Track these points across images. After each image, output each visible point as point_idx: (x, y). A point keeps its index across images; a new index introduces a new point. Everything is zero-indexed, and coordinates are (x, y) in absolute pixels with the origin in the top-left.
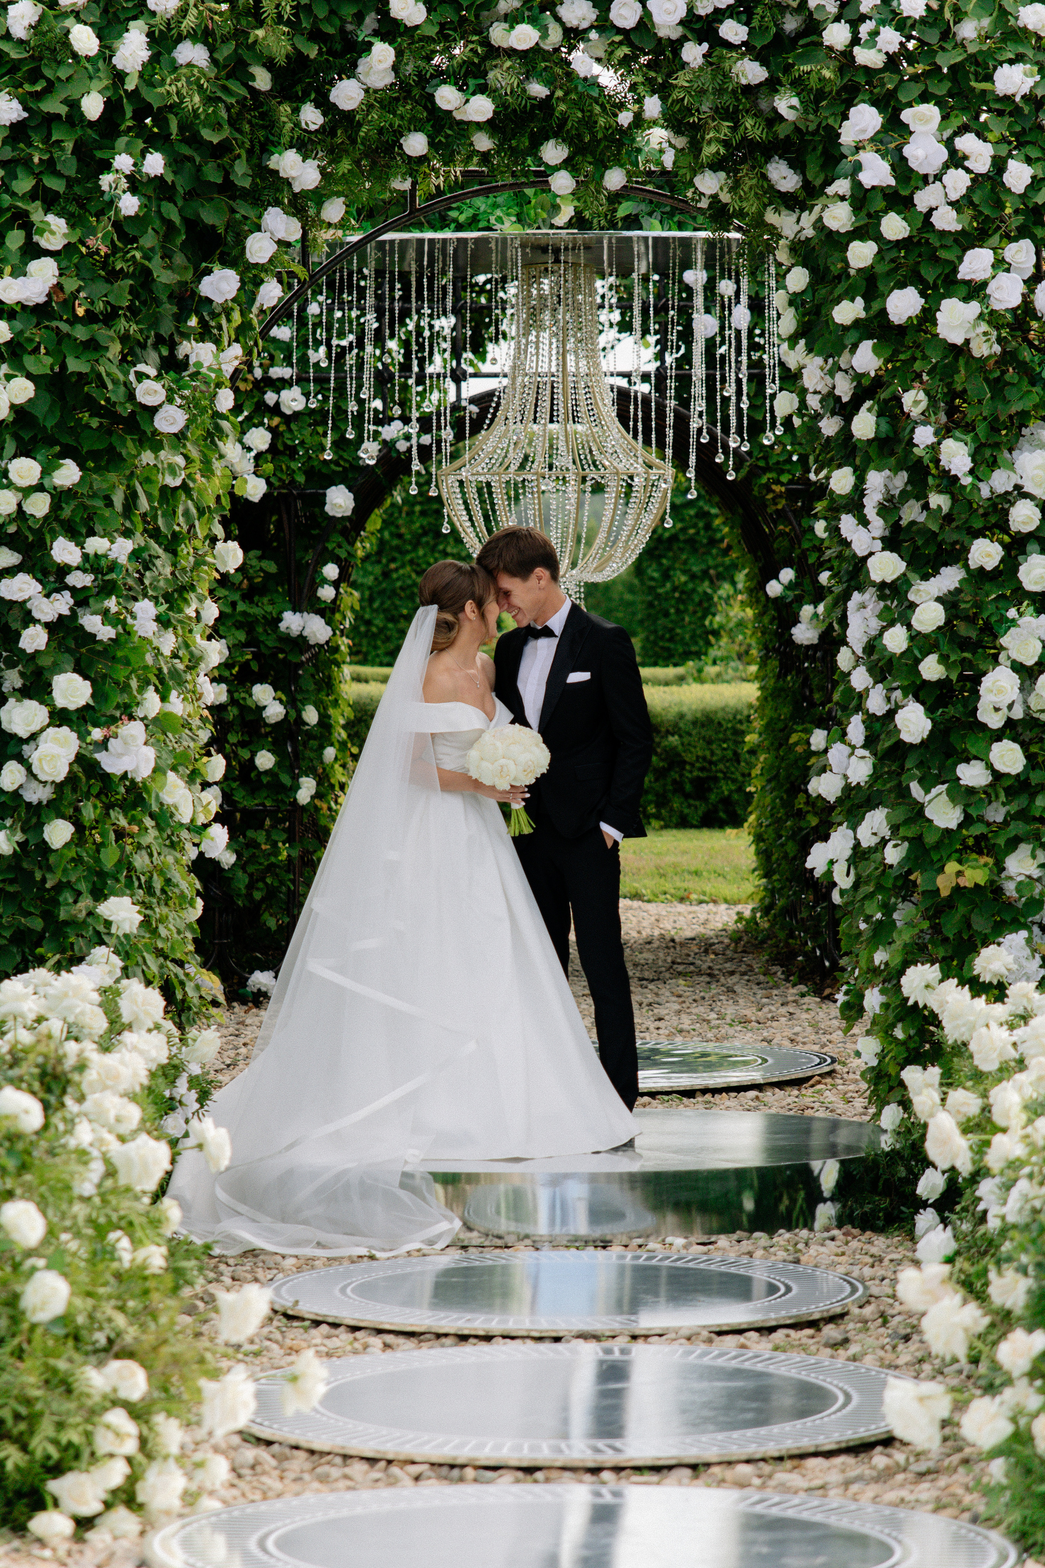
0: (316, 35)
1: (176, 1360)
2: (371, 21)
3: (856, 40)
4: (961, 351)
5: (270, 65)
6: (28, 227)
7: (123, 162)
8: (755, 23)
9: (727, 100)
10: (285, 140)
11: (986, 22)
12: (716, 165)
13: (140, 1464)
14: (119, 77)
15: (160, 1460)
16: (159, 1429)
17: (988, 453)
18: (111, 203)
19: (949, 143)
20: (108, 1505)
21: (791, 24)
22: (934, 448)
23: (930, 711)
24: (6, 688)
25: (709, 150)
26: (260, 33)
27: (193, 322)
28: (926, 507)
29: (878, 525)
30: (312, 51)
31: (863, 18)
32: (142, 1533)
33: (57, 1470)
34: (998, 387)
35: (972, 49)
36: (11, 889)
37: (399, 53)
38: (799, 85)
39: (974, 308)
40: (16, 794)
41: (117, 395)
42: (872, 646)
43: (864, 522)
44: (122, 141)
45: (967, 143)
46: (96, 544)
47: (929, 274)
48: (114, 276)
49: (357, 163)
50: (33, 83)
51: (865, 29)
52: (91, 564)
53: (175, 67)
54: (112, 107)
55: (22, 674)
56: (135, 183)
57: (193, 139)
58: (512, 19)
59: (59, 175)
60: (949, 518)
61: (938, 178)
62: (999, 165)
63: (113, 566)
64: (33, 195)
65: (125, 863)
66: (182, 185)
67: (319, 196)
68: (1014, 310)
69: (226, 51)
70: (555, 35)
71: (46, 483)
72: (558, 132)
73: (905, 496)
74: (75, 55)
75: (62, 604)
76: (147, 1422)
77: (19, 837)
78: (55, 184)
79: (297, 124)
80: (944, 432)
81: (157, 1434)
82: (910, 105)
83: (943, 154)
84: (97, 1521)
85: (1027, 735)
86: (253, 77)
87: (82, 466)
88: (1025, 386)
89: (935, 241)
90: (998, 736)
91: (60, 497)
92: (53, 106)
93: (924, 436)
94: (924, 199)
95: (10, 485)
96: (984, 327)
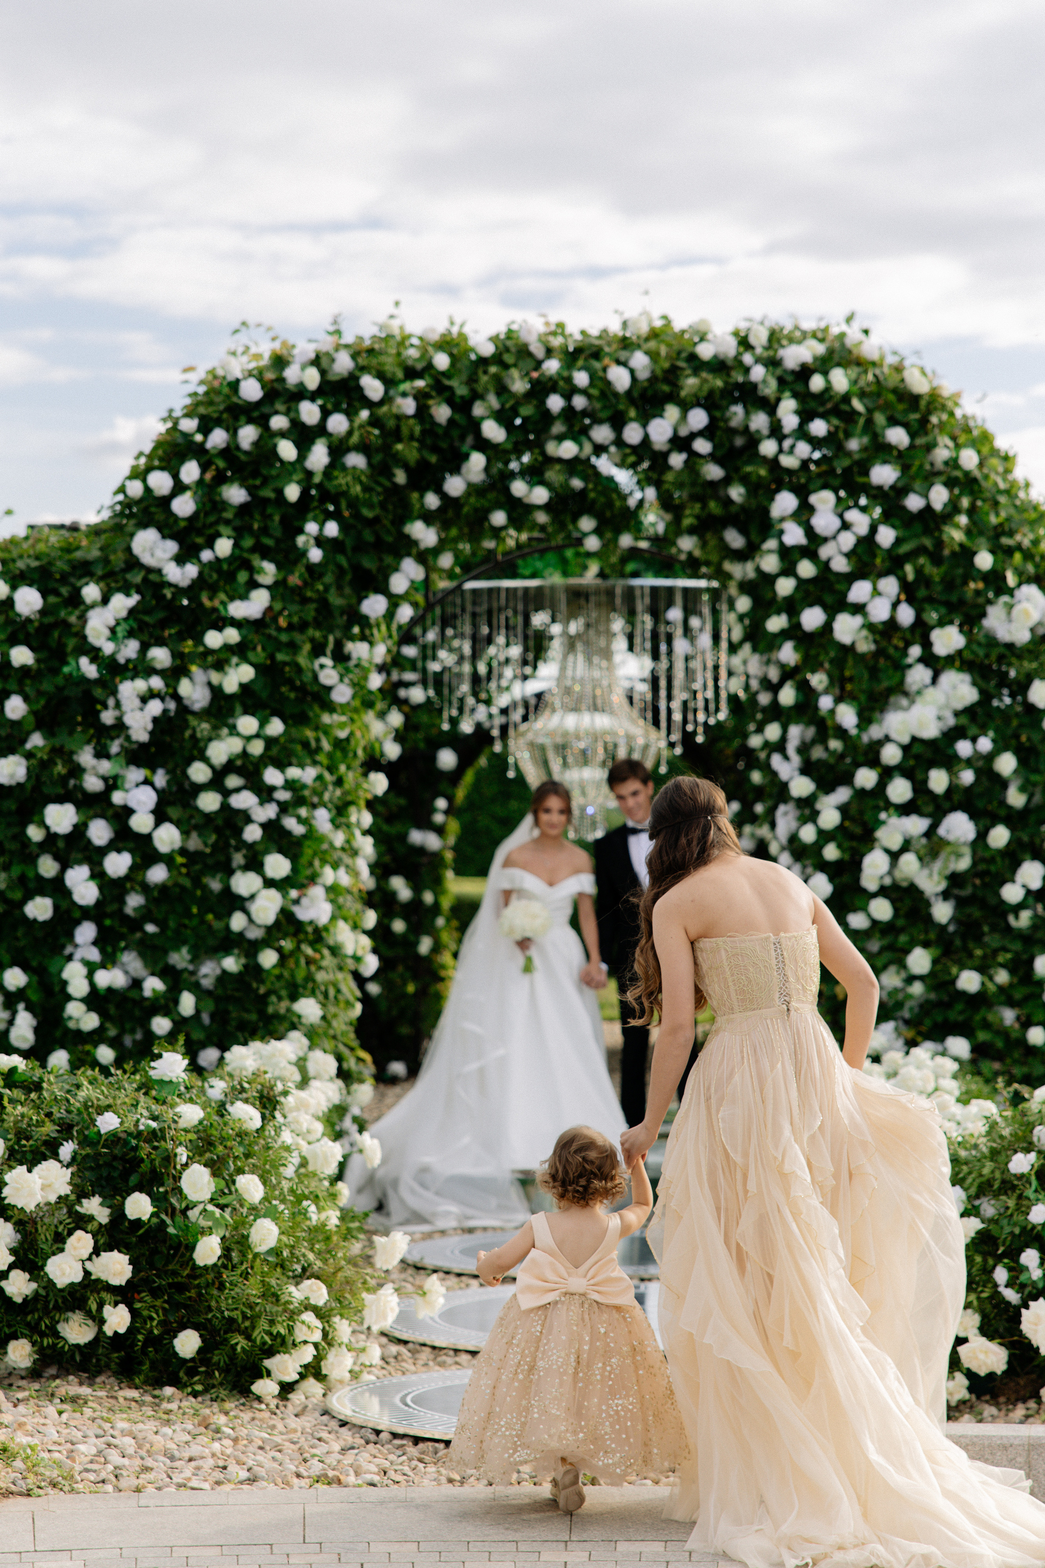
0: (435, 449)
1: (348, 1282)
2: (470, 440)
3: (781, 451)
4: (850, 649)
5: (406, 467)
6: (251, 569)
7: (312, 528)
8: (717, 440)
9: (698, 490)
10: (415, 514)
11: (865, 440)
12: (691, 531)
13: (324, 1349)
14: (309, 474)
15: (336, 1346)
16: (336, 1326)
17: (866, 714)
18: (304, 553)
19: (841, 516)
20: (302, 1376)
21: (739, 442)
22: (832, 712)
23: (831, 880)
24: (234, 864)
25: (687, 522)
26: (399, 447)
27: (356, 630)
28: (827, 749)
29: (796, 760)
30: (433, 459)
31: (785, 437)
32: (324, 1395)
33: (270, 1352)
34: (874, 672)
35: (857, 457)
36: (237, 994)
37: (489, 460)
38: (745, 480)
39: (858, 620)
40: (241, 934)
41: (307, 677)
42: (793, 839)
43: (786, 758)
44: (311, 515)
45: (853, 515)
46: (294, 772)
47: (829, 599)
48: (305, 601)
49: (461, 529)
50: (254, 478)
51: (787, 444)
52: (289, 785)
53: (344, 468)
54: (304, 493)
55: (245, 856)
56: (320, 541)
57: (357, 515)
58: (560, 438)
59: (270, 536)
60: (842, 756)
61: (834, 537)
62: (873, 529)
63: (304, 786)
64: (253, 550)
65: (309, 978)
66: (349, 543)
67: (436, 551)
68: (884, 623)
69: (378, 458)
70: (588, 448)
71: (262, 733)
72: (589, 510)
73: (814, 742)
74: (281, 461)
75: (270, 812)
76: (328, 1322)
77: (243, 961)
78: (268, 542)
79: (422, 505)
80: (838, 700)
81: (335, 1329)
82: (815, 491)
83: (836, 523)
84: (296, 1387)
85: (894, 896)
86: (394, 475)
87: (284, 721)
88: (891, 671)
89: (832, 578)
90: (875, 895)
91: (270, 742)
92: (267, 493)
93: (825, 703)
94: (825, 552)
95: (238, 734)
96: (865, 633)
